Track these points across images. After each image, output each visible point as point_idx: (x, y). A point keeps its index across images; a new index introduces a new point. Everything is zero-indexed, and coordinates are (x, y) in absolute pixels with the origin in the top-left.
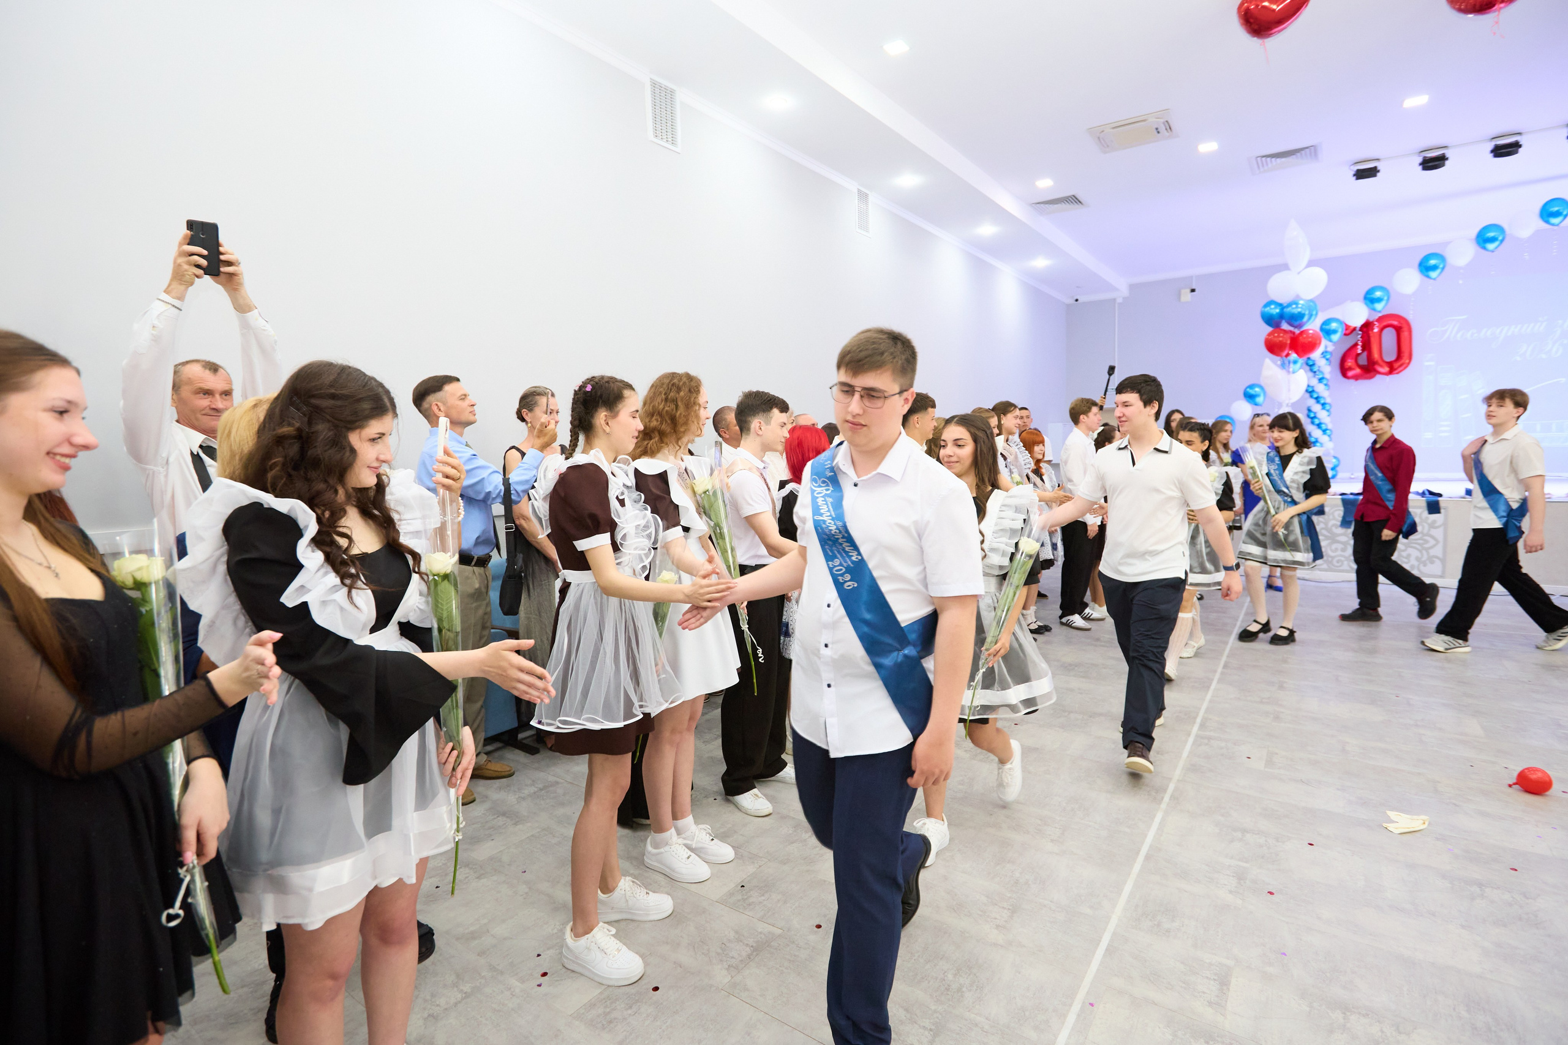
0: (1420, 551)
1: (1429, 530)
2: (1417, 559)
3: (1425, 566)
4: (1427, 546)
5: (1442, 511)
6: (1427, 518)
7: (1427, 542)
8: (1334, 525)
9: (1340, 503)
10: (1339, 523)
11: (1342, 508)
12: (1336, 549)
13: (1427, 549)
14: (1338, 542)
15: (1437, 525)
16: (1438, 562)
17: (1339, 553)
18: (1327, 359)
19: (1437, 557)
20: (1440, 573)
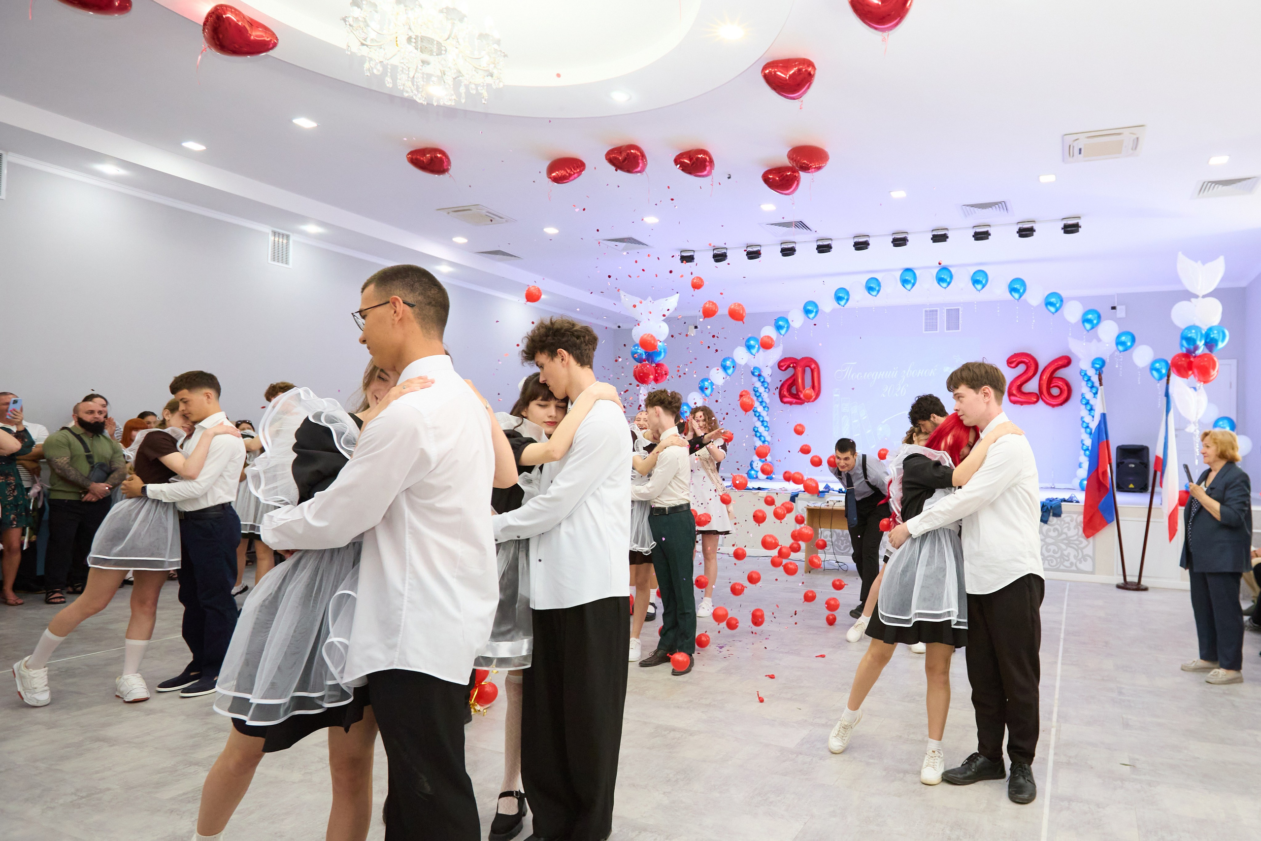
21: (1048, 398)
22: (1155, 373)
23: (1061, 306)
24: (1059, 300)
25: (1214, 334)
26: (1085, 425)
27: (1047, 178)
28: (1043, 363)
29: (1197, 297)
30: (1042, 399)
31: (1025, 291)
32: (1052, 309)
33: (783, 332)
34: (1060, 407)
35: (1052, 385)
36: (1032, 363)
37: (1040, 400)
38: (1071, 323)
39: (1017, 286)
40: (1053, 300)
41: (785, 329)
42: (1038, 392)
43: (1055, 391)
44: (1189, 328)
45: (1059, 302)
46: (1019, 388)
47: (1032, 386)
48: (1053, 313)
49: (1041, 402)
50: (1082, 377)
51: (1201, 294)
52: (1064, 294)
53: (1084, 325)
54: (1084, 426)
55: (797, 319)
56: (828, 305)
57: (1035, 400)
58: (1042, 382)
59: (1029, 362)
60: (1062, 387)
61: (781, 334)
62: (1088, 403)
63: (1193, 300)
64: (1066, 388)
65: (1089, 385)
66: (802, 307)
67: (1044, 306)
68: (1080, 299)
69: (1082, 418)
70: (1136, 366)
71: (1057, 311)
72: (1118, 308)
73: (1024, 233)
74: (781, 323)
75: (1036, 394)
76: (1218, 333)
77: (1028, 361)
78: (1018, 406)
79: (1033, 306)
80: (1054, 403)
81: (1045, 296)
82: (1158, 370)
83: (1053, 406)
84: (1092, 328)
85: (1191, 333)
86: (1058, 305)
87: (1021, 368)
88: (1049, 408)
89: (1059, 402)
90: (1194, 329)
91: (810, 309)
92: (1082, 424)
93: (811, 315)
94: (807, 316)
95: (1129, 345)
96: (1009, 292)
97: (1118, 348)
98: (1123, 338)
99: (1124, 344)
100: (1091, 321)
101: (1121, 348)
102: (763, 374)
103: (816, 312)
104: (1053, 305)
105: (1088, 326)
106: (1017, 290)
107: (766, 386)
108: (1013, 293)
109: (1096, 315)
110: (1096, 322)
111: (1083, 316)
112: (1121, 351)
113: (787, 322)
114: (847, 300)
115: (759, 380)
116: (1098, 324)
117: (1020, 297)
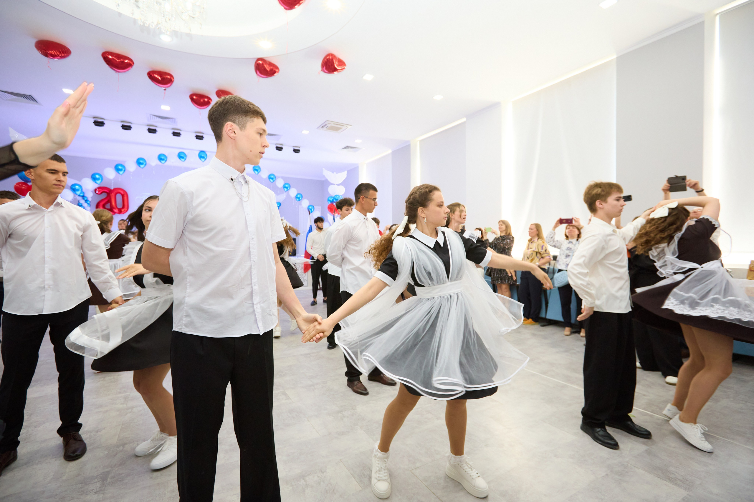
18: (88, 204)
23: (275, 180)
24: (274, 177)
27: (305, 132)
31: (260, 171)
32: (272, 180)
33: (121, 173)
38: (279, 187)
40: (272, 177)
48: (272, 183)
51: (336, 184)
52: (276, 175)
53: (284, 189)
55: (132, 167)
56: (153, 162)
61: (119, 173)
66: (135, 160)
67: (268, 179)
68: (283, 178)
71: (273, 182)
72: (292, 183)
74: (120, 167)
79: (263, 178)
81: (269, 175)
84: (288, 191)
86: (274, 179)
91: (140, 162)
93: (142, 166)
94: (140, 166)
95: (301, 198)
96: (254, 171)
97: (296, 199)
98: (299, 196)
99: (299, 198)
100: (287, 188)
101: (298, 199)
102: (86, 195)
103: (146, 165)
104: (272, 179)
105: (286, 189)
106: (257, 170)
107: (89, 203)
108: (255, 171)
109: (289, 186)
110: (289, 188)
111: (284, 185)
112: (297, 201)
113: (124, 167)
114: (166, 161)
115: (83, 199)
116: (289, 189)
117: (258, 173)
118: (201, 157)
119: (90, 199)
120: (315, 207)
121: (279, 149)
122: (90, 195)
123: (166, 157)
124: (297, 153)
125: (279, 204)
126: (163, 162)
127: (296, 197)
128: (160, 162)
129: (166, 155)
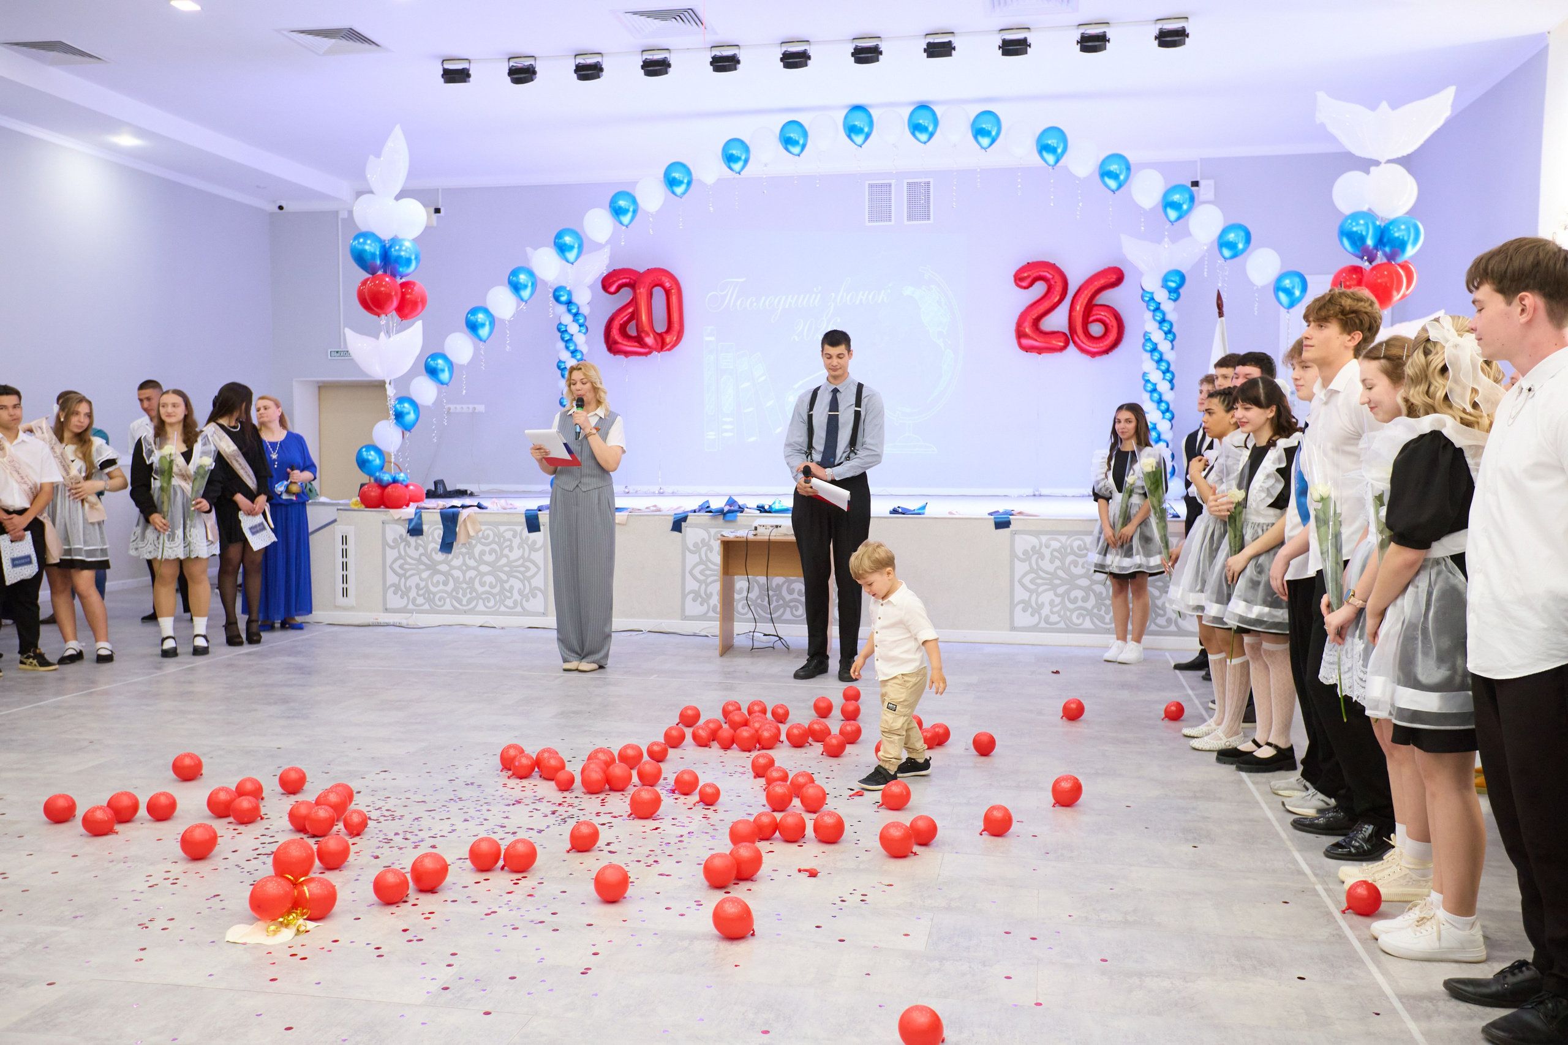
0: (522, 582)
1: (530, 553)
2: (520, 592)
3: (527, 601)
4: (528, 574)
5: (542, 528)
6: (527, 538)
7: (528, 569)
8: (433, 550)
9: (438, 518)
10: (439, 547)
11: (442, 526)
12: (438, 582)
13: (529, 579)
14: (440, 572)
15: (537, 546)
16: (539, 594)
17: (441, 587)
19: (540, 590)
20: (542, 610)
21: (1084, 341)
22: (1283, 296)
23: (1127, 178)
24: (1124, 167)
25: (1399, 230)
26: (1149, 387)
28: (1075, 280)
29: (1377, 163)
30: (1075, 342)
31: (1065, 150)
32: (1112, 184)
33: (626, 219)
34: (1105, 357)
35: (1091, 319)
36: (1058, 279)
37: (1071, 344)
38: (1143, 209)
39: (1052, 142)
40: (1114, 168)
41: (630, 215)
42: (1067, 332)
43: (1096, 329)
44: (1355, 216)
45: (1125, 171)
46: (1036, 322)
47: (1058, 320)
48: (1114, 191)
49: (1072, 349)
50: (1145, 304)
51: (1383, 160)
53: (1162, 214)
54: (1149, 389)
55: (652, 197)
56: (710, 170)
57: (1062, 344)
58: (1073, 314)
59: (1053, 278)
60: (1108, 321)
61: (621, 223)
62: (1155, 349)
63: (1373, 169)
64: (1113, 323)
65: (1158, 318)
66: (661, 172)
67: (1098, 178)
68: (1159, 166)
69: (1144, 374)
70: (1252, 284)
71: (1120, 187)
72: (1202, 183)
73: (1090, 44)
74: (622, 203)
75: (1064, 334)
76: (1408, 229)
77: (1050, 276)
78: (1033, 356)
79: (1078, 178)
80: (1095, 350)
81: (1101, 160)
82: (1288, 292)
83: (1093, 355)
84: (1179, 218)
85: (1358, 224)
86: (1122, 177)
87: (1039, 288)
88: (1085, 358)
89: (1104, 348)
90: (1363, 218)
91: (676, 177)
92: (1145, 386)
93: (679, 190)
94: (673, 193)
95: (1241, 246)
96: (1040, 152)
97: (1221, 253)
98: (1231, 236)
99: (1232, 246)
100: (1176, 206)
101: (1227, 253)
102: (575, 299)
103: (689, 183)
104: (1114, 176)
105: (1173, 214)
106: (1052, 150)
107: (581, 321)
108: (1045, 154)
109: (1187, 196)
110: (1185, 207)
111: (1166, 194)
112: (1225, 259)
113: (634, 201)
114: (746, 161)
115: (569, 311)
116: (1190, 210)
117: (1057, 161)
118: (851, 130)
119: (585, 310)
120: (1307, 277)
121: (1092, 43)
122: (583, 298)
123: (747, 149)
124: (1174, 44)
125: (1177, 279)
126: (737, 166)
127: (1223, 243)
128: (730, 168)
129: (747, 142)
